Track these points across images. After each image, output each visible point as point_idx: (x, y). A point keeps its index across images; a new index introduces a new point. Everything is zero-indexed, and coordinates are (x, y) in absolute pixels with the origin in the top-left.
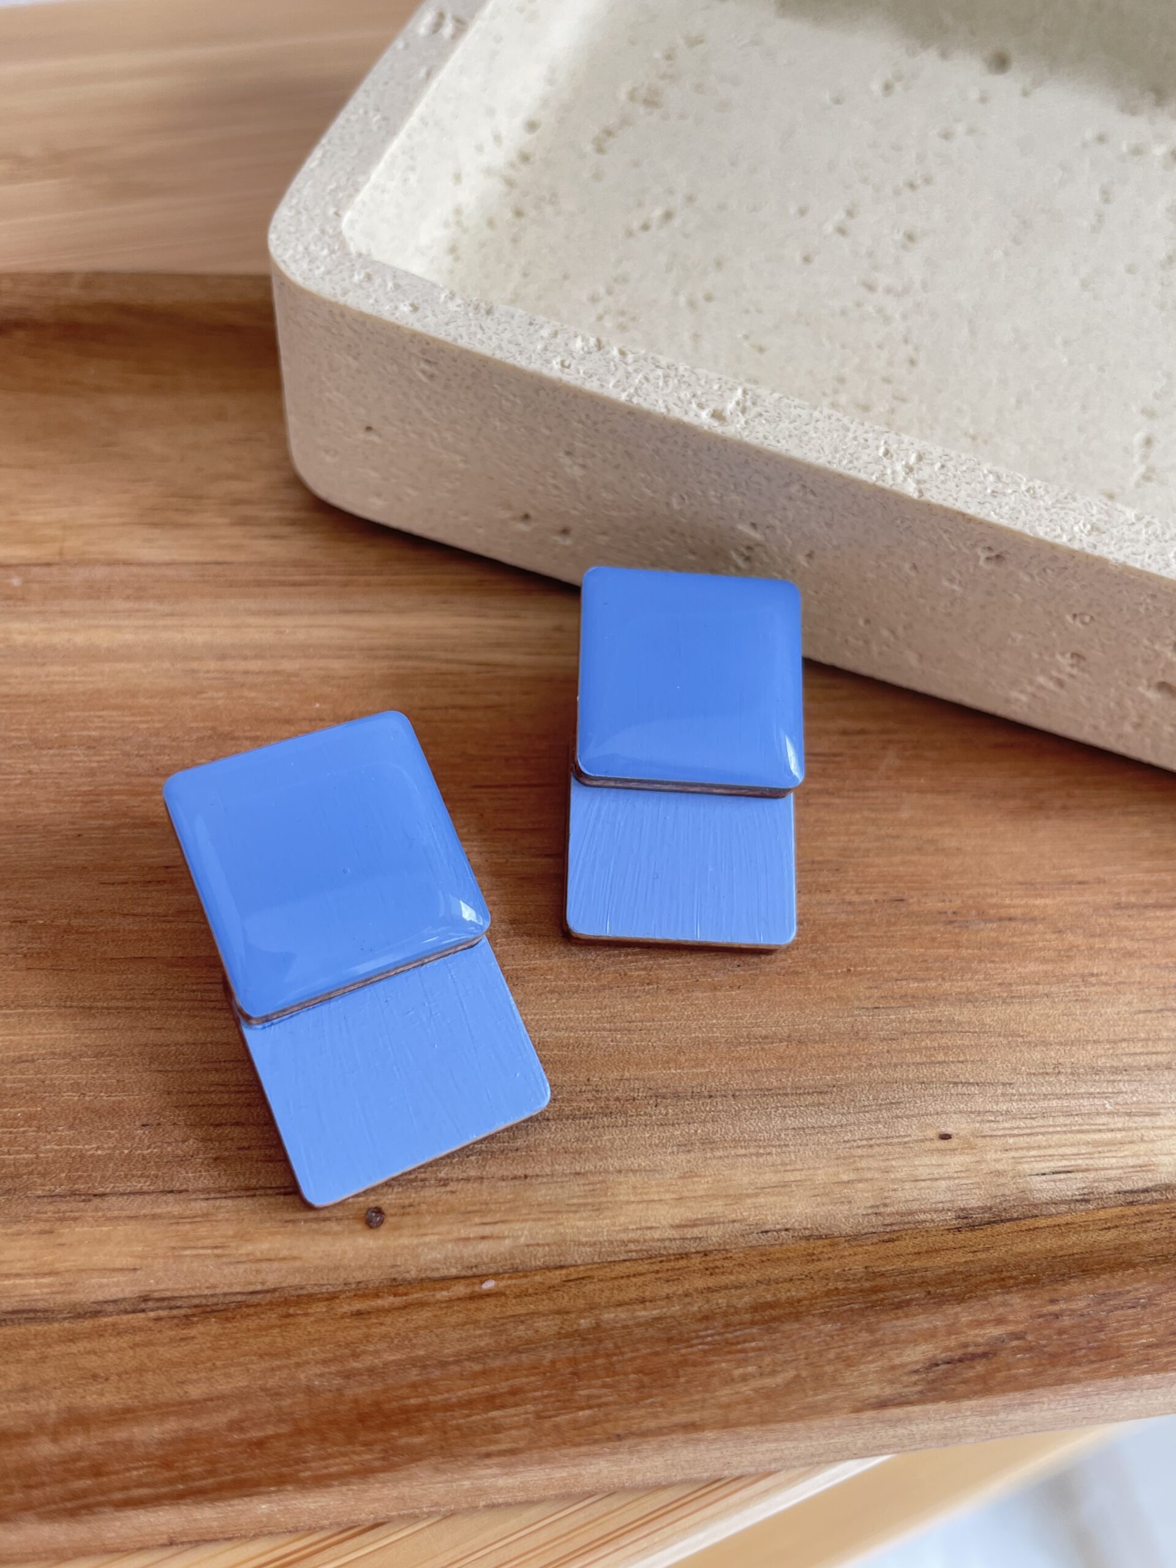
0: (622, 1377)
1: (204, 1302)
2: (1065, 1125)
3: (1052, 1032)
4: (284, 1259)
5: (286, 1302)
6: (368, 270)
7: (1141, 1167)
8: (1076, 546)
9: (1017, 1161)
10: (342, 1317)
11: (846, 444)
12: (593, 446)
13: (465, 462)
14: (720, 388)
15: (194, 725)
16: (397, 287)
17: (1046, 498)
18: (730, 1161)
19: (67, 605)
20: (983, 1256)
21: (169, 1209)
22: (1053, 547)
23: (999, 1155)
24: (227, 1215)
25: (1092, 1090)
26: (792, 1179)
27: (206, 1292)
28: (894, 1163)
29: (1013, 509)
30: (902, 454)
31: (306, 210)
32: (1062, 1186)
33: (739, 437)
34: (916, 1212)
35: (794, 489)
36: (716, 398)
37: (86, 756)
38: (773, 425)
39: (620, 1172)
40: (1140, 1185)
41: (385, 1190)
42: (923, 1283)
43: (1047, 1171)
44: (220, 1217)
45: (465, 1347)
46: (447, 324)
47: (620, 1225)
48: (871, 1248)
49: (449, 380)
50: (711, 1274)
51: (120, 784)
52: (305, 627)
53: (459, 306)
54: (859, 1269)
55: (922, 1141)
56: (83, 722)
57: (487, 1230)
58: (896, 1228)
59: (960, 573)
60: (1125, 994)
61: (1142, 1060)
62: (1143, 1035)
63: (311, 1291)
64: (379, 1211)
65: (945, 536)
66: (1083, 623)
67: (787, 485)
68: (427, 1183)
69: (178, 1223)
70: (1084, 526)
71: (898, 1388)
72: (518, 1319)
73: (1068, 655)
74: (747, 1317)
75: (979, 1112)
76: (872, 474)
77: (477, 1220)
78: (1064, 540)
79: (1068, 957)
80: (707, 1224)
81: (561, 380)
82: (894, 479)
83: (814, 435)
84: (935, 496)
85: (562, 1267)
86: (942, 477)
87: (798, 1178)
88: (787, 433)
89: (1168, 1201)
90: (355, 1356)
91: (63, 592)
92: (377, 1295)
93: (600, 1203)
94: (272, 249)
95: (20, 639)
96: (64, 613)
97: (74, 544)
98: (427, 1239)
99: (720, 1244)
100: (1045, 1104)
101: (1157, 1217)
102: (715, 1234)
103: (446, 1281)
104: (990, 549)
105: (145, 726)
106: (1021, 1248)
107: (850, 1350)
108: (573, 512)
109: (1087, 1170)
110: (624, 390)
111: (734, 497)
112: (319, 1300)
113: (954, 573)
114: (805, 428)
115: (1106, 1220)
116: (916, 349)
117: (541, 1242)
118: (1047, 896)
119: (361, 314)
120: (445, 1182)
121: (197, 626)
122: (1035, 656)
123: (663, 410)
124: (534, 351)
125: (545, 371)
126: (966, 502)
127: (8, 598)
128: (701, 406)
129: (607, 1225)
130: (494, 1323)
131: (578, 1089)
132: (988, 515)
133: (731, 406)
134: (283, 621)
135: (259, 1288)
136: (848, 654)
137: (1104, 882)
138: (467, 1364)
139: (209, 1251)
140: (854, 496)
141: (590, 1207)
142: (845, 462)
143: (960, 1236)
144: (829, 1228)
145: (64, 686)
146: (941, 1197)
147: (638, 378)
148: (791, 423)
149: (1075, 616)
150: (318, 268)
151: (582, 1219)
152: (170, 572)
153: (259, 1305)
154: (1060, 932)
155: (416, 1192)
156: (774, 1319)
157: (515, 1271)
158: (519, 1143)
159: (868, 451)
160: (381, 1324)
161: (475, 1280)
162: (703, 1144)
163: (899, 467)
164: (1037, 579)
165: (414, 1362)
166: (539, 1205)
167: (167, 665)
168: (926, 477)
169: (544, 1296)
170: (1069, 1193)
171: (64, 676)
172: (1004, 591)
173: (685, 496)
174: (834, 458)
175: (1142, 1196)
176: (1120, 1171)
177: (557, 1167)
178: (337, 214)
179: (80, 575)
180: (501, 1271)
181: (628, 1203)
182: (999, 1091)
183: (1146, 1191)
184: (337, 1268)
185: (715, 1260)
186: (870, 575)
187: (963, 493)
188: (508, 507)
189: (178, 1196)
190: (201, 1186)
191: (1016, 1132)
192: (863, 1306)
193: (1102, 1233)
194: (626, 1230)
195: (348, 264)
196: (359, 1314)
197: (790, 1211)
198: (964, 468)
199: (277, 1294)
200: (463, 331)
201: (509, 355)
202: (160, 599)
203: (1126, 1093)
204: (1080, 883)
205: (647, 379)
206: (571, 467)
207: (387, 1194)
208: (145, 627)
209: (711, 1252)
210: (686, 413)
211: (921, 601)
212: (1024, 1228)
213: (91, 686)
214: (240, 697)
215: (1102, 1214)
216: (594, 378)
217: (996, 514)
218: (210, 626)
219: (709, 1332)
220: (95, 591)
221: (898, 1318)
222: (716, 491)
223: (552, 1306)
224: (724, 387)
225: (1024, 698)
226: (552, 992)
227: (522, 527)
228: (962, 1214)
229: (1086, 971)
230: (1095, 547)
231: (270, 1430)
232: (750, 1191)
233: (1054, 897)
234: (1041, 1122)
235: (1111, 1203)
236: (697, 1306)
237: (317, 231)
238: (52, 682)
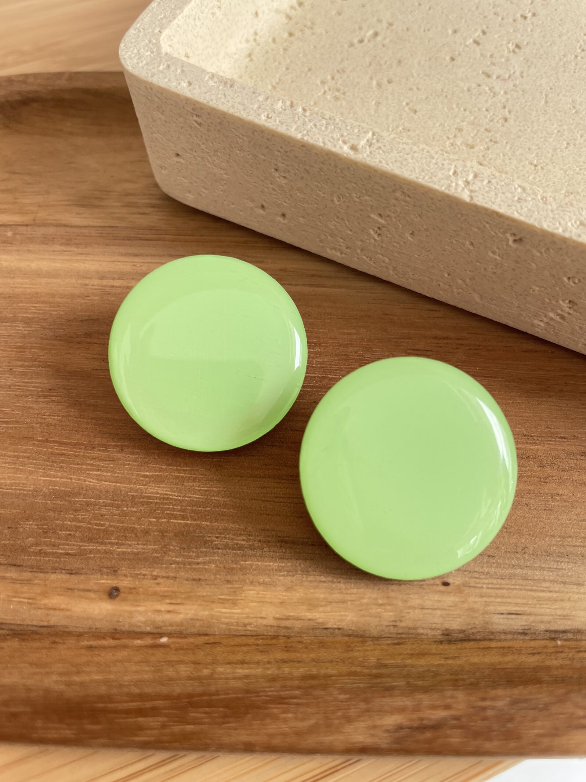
0: (216, 709)
1: (16, 628)
2: (522, 585)
3: (525, 527)
4: (62, 610)
5: (56, 634)
6: (169, 63)
7: (564, 616)
8: (567, 235)
9: (487, 604)
10: (81, 648)
11: (430, 167)
12: (288, 166)
13: (226, 174)
14: (359, 131)
15: (80, 314)
16: (183, 71)
17: (553, 204)
18: (315, 584)
19: (31, 247)
20: (450, 662)
21: (12, 575)
22: (552, 235)
23: (477, 599)
24: (39, 582)
25: (544, 565)
26: (349, 598)
27: (19, 622)
28: (411, 596)
29: (529, 210)
30: (464, 174)
31: (144, 29)
32: (511, 622)
33: (364, 160)
34: (418, 628)
35: (398, 194)
36: (354, 137)
37: (23, 327)
38: (387, 154)
39: (252, 583)
40: (562, 628)
41: (123, 578)
42: (408, 676)
43: (504, 612)
44: (36, 582)
45: (136, 677)
46: (206, 93)
47: (245, 614)
48: (385, 647)
49: (209, 126)
50: (287, 651)
51: (36, 343)
52: (148, 263)
53: (216, 83)
54: (373, 660)
55: (432, 585)
56: (25, 309)
57: (171, 608)
58: (404, 636)
59: (498, 248)
60: (576, 508)
61: (580, 550)
62: (583, 535)
63: (71, 629)
64: (117, 589)
65: (487, 226)
66: (575, 283)
67: (394, 191)
68: (146, 577)
69: (14, 583)
70: (575, 222)
71: (376, 740)
72: (170, 663)
73: (567, 302)
74: (296, 683)
75: (470, 572)
76: (443, 186)
77: (168, 601)
78: (560, 231)
79: (545, 482)
80: (295, 619)
81: (264, 126)
82: (456, 189)
83: (411, 161)
84: (480, 201)
85: (206, 635)
86: (487, 189)
87: (353, 599)
88: (394, 159)
89: (577, 640)
90: (78, 673)
91: (31, 240)
92: (104, 638)
93: (237, 600)
94: (120, 52)
95: (5, 264)
96: (29, 251)
97: (42, 215)
98: (139, 609)
99: (298, 633)
100: (511, 571)
101: (567, 650)
102: (298, 625)
103: (141, 635)
104: (514, 235)
105: (56, 313)
106: (475, 660)
107: (352, 712)
108: (285, 204)
109: (530, 614)
110: (300, 132)
111: (367, 198)
112: (73, 635)
113: (495, 248)
114: (406, 156)
115: (534, 648)
116: (510, 112)
117: (199, 618)
118: (540, 444)
119: (160, 87)
120: (155, 578)
121: (93, 260)
122: (547, 300)
123: (322, 145)
124: (252, 109)
125: (256, 121)
126: (500, 205)
127: (4, 242)
128: (345, 142)
129: (238, 613)
130: (158, 664)
131: (239, 533)
132: (513, 213)
133: (363, 143)
134: (136, 259)
135: (46, 624)
136: (441, 292)
137: (578, 438)
138: (133, 687)
139: (26, 600)
140: (432, 199)
141: (231, 601)
142: (427, 178)
143: (441, 647)
144: (364, 631)
145: (21, 290)
146: (436, 620)
147: (310, 125)
148: (398, 153)
149: (569, 278)
150: (142, 62)
151: (225, 608)
152: (86, 231)
153: (42, 634)
154: (543, 467)
155: (139, 581)
156: (313, 687)
157: (181, 635)
158: (200, 560)
159: (443, 171)
160: (99, 655)
161: (158, 636)
162: (303, 572)
163: (461, 183)
164: (544, 254)
165: (106, 682)
166: (203, 597)
167: (74, 281)
168: (477, 189)
169: (191, 652)
170: (516, 628)
171: (22, 284)
172: (525, 261)
173: (341, 197)
174: (420, 175)
175: (561, 635)
176: (551, 617)
177: (218, 576)
178: (160, 31)
179: (41, 231)
180: (173, 632)
181: (252, 601)
182: (485, 560)
183: (565, 632)
184: (88, 618)
185: (293, 642)
186: (447, 247)
187: (499, 199)
188: (253, 201)
189: (18, 569)
190: (30, 564)
191: (490, 586)
192: (366, 685)
193: (529, 656)
194: (248, 617)
195: (159, 59)
196: (90, 648)
197: (344, 618)
198: (503, 183)
199: (53, 629)
200: (213, 97)
201: (237, 111)
202: (77, 245)
203: (565, 569)
204: (562, 438)
205: (315, 125)
206: (279, 178)
207: (124, 580)
208: (67, 260)
209: (291, 637)
210: (335, 146)
211: (478, 263)
212: (481, 647)
213: (33, 290)
214: (107, 300)
215: (533, 644)
216: (284, 125)
217: (518, 213)
218: (100, 261)
219: (272, 689)
220: (46, 240)
221: (384, 697)
222: (356, 193)
223: (192, 658)
224: (361, 130)
225: (542, 324)
226: (237, 476)
227: (261, 212)
228: (446, 633)
229: (555, 492)
230: (579, 236)
231: (21, 709)
232: (323, 603)
233: (543, 446)
234: (506, 581)
235: (540, 637)
236: (272, 671)
237: (147, 41)
238: (15, 288)
